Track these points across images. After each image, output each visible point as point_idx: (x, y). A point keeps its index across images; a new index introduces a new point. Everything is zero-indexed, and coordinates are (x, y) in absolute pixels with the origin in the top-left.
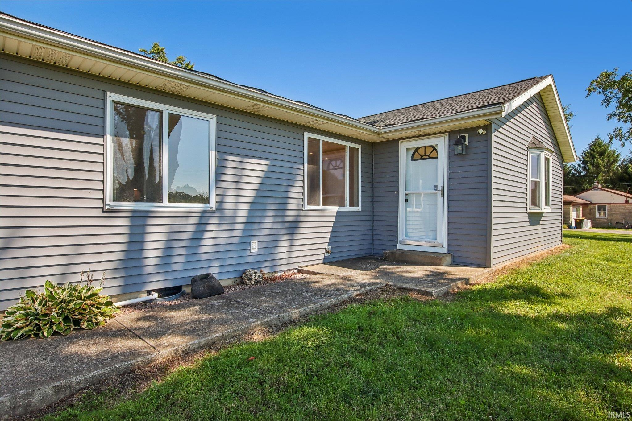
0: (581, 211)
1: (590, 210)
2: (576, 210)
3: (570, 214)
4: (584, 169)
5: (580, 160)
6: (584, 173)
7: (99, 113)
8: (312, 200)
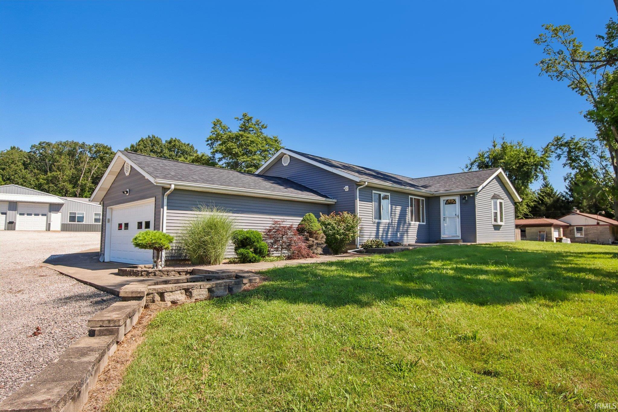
0: (562, 232)
1: (570, 231)
2: (557, 230)
3: (551, 234)
4: (571, 196)
5: (567, 188)
6: (571, 199)
7: (371, 196)
8: (412, 220)
